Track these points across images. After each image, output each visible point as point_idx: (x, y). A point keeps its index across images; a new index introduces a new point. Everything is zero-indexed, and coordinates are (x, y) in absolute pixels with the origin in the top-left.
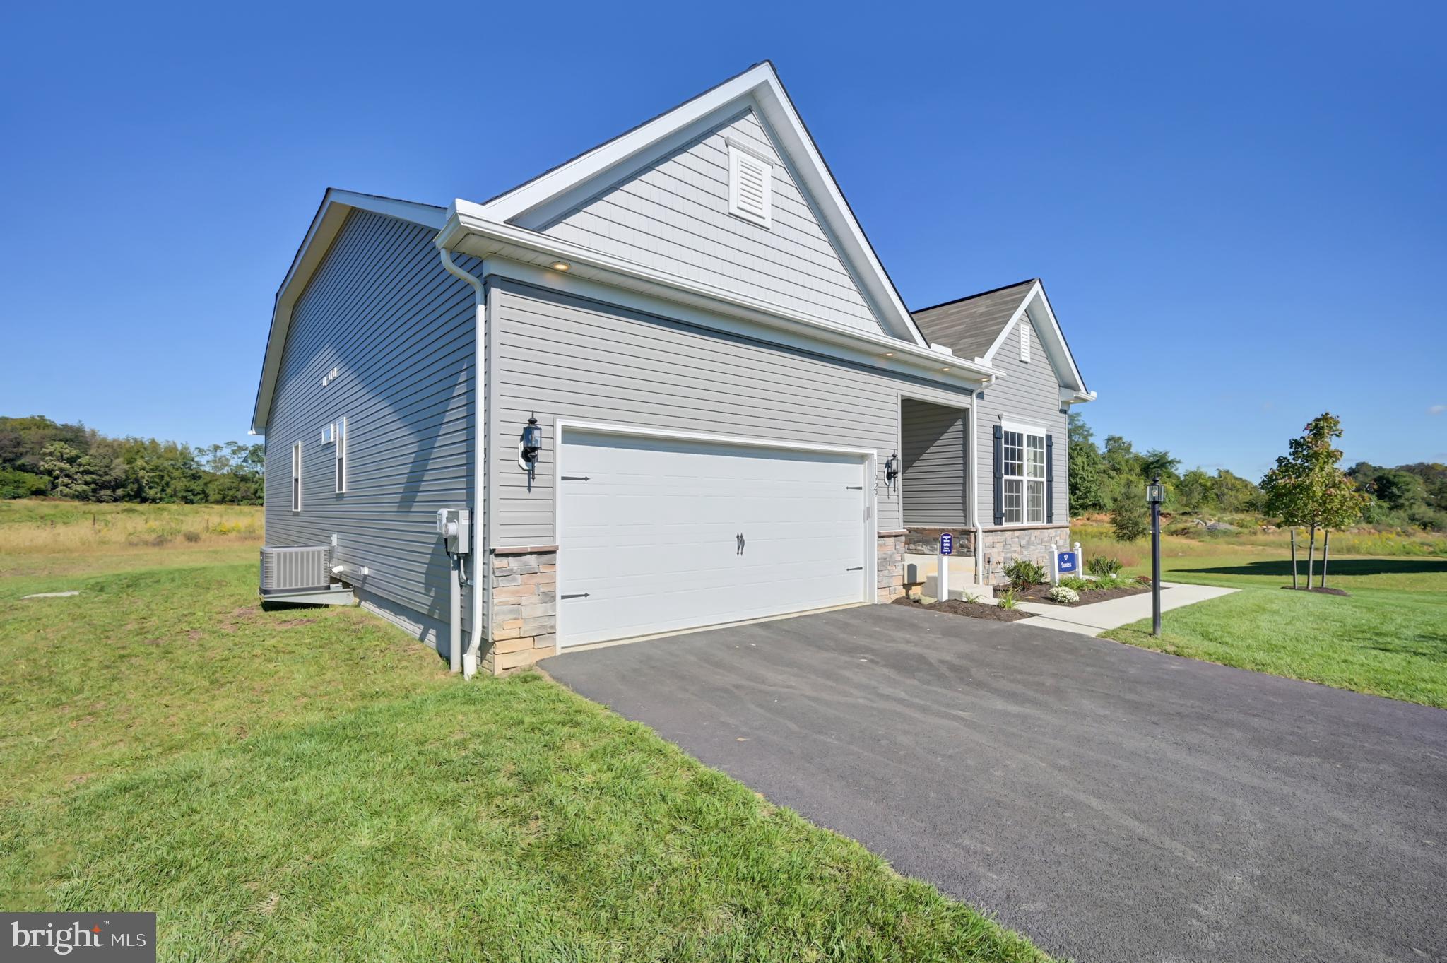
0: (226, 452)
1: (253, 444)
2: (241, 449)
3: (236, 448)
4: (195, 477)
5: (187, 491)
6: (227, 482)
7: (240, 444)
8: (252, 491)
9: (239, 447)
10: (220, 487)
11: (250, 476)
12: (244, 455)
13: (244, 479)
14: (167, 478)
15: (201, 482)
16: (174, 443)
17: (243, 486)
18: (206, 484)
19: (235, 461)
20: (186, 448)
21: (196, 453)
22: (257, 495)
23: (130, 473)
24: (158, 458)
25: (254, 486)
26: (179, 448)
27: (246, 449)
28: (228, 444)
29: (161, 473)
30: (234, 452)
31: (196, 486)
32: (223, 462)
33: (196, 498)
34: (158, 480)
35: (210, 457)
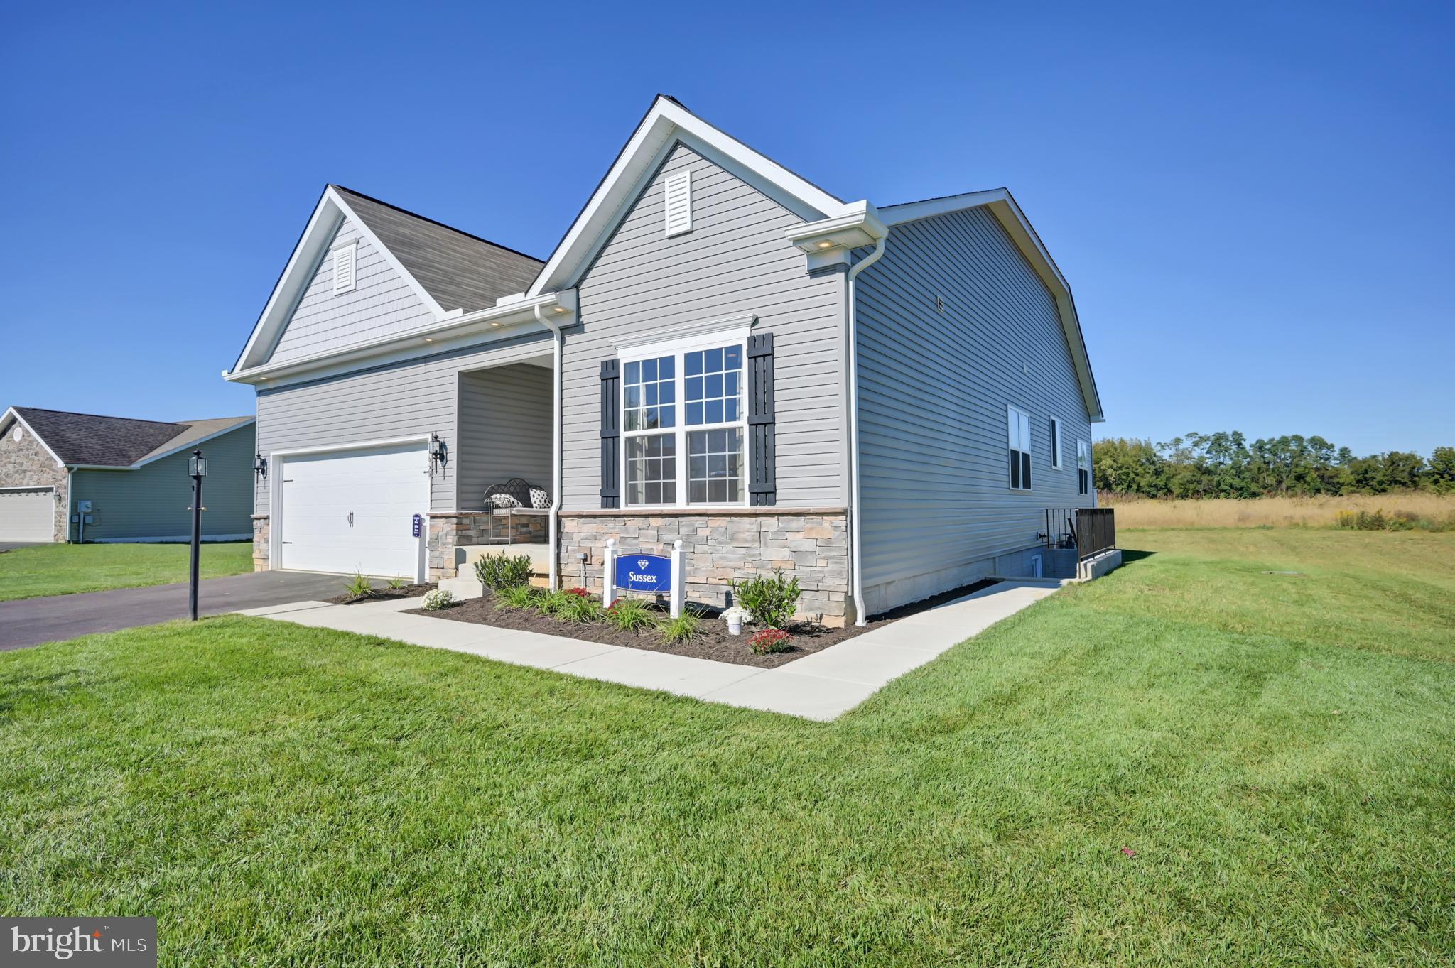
0: (1186, 444)
1: (1213, 433)
2: (1203, 439)
3: (1196, 439)
4: (1158, 473)
5: (1151, 486)
6: (1188, 475)
7: (1201, 434)
8: (1214, 483)
9: (1200, 437)
10: (1180, 481)
11: (1212, 468)
12: (1208, 446)
13: (1208, 472)
14: (1132, 475)
15: (1163, 477)
16: (1139, 441)
17: (1205, 479)
18: (1168, 479)
19: (1196, 453)
20: (1148, 444)
21: (1159, 447)
22: (1220, 488)
23: (1097, 472)
24: (1124, 456)
25: (1216, 478)
26: (1143, 444)
27: (1208, 439)
28: (1188, 435)
29: (1127, 470)
30: (1196, 444)
31: (1160, 482)
32: (1184, 455)
33: (1160, 494)
34: (1124, 477)
35: (1172, 451)
